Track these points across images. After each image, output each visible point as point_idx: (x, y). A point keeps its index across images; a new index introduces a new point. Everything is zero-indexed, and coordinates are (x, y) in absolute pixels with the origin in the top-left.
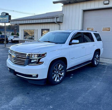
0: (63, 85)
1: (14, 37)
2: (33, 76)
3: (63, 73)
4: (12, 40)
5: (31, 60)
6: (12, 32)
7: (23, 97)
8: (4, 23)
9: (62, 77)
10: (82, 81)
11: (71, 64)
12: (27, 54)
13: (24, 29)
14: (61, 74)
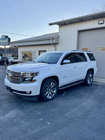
0: (54, 101)
1: (14, 58)
2: (27, 93)
3: (55, 91)
4: (12, 61)
5: (25, 78)
6: (12, 54)
7: (17, 111)
8: (4, 46)
9: (54, 94)
10: (73, 98)
11: (62, 82)
12: (22, 73)
13: (23, 50)
14: (53, 92)
